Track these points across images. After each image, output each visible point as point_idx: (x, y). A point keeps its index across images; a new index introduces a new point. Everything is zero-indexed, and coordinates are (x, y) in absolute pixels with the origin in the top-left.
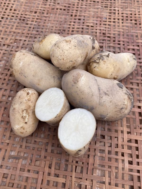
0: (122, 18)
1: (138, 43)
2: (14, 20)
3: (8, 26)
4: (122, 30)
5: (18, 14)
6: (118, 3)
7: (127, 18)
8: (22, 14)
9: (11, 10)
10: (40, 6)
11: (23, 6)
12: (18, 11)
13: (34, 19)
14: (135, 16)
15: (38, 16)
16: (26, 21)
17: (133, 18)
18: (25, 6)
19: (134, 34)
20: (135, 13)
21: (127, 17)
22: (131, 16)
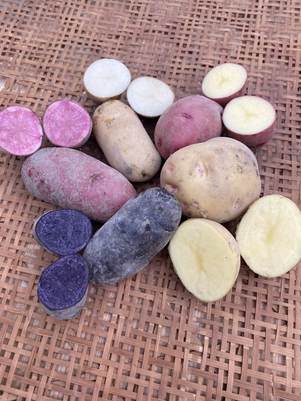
0: (264, 52)
1: (285, 99)
2: (81, 51)
3: (73, 62)
4: (261, 76)
5: (88, 39)
6: (261, 22)
7: (272, 53)
8: (94, 40)
9: (76, 31)
10: (125, 25)
11: (97, 25)
12: (87, 33)
13: (115, 49)
14: (288, 49)
15: (121, 44)
16: (101, 52)
17: (283, 54)
18: (100, 24)
19: (280, 83)
20: (288, 44)
21: (273, 50)
22: (280, 49)
